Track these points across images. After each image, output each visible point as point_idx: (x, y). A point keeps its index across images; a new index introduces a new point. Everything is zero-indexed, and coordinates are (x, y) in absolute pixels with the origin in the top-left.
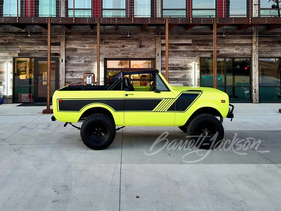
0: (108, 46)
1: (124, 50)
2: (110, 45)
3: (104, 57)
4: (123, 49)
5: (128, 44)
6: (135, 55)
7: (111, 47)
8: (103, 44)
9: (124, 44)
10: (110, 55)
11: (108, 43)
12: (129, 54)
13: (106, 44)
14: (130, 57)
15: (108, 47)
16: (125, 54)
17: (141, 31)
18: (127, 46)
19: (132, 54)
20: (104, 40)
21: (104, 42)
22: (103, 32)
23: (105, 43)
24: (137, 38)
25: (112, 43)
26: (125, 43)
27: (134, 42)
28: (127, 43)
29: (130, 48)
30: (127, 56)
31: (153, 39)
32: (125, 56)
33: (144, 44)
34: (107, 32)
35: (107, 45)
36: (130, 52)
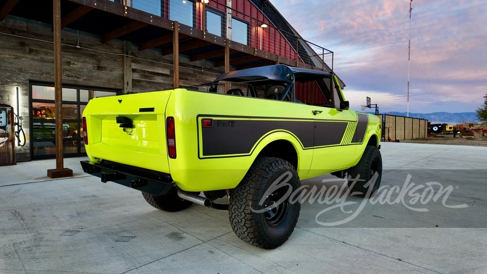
0: (36, 58)
1: (70, 70)
2: (42, 58)
3: (28, 76)
4: (67, 67)
5: (76, 61)
6: (90, 80)
7: (42, 60)
8: (25, 52)
9: (69, 59)
10: (42, 74)
11: (37, 52)
12: (78, 78)
13: (33, 53)
14: (81, 84)
15: (37, 60)
16: (72, 76)
17: (100, 43)
18: (76, 63)
19: (85, 78)
20: (27, 45)
21: (28, 50)
22: (25, 30)
23: (31, 51)
24: (93, 53)
25: (46, 53)
26: (71, 57)
27: (87, 60)
28: (76, 58)
29: (81, 68)
30: (76, 81)
31: (118, 60)
32: (71, 80)
33: (105, 65)
34: (35, 32)
35: (35, 55)
36: (82, 74)
